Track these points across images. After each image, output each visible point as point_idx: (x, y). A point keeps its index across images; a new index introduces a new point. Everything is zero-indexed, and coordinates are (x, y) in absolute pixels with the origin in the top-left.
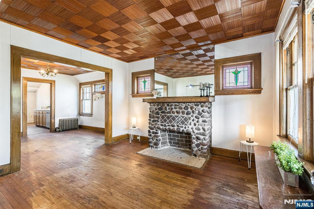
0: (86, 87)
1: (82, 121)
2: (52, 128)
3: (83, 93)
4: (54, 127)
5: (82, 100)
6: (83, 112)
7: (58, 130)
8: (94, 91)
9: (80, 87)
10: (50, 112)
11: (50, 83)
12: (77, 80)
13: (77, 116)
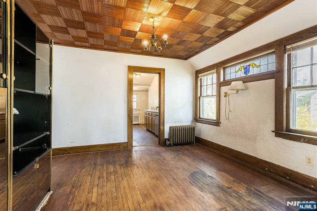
0: (207, 75)
1: (200, 131)
2: (161, 138)
3: (201, 86)
4: (163, 138)
5: (200, 98)
6: (201, 117)
7: (168, 143)
8: (222, 80)
9: (197, 77)
10: (158, 114)
11: (159, 73)
12: (192, 67)
13: (192, 121)
